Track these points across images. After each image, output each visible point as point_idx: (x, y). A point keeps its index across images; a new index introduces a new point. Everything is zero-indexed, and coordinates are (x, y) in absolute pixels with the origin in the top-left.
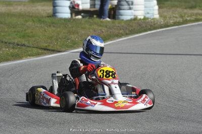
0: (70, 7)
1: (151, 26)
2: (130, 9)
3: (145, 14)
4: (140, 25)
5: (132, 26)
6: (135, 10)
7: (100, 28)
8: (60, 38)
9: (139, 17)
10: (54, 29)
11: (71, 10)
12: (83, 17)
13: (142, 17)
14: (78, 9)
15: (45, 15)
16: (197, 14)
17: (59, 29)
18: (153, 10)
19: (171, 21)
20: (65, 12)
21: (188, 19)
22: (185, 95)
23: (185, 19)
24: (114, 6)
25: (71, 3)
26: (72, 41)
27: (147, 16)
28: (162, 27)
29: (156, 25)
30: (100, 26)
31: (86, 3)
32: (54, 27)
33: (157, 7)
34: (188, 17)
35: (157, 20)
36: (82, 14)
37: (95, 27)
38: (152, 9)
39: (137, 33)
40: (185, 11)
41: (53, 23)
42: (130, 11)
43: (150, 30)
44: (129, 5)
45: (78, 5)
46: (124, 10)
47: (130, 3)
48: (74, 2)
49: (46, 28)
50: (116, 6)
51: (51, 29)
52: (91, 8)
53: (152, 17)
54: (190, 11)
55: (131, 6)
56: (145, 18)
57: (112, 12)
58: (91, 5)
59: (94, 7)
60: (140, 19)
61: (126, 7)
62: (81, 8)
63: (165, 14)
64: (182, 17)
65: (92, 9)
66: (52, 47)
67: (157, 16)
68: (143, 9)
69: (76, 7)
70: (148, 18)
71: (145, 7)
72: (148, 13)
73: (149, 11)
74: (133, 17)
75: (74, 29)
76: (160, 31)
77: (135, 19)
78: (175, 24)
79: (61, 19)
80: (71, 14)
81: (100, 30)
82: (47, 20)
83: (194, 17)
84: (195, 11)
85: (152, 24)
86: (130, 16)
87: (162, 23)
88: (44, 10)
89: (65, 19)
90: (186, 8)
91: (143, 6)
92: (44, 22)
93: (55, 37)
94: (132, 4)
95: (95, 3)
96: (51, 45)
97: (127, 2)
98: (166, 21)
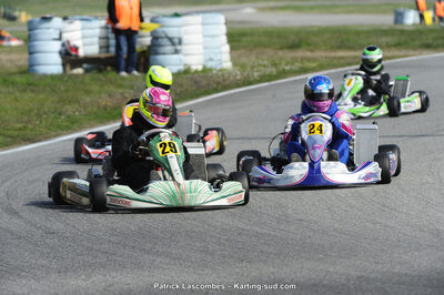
0: (60, 53)
1: (218, 83)
2: (176, 52)
3: (206, 61)
4: (196, 83)
5: (181, 85)
6: (186, 55)
7: (120, 91)
8: (45, 113)
9: (194, 68)
10: (32, 95)
11: (63, 58)
12: (87, 71)
13: (200, 68)
14: (77, 56)
15: (14, 70)
16: (303, 59)
17: (42, 96)
18: (221, 53)
19: (256, 74)
20: (51, 63)
21: (287, 68)
22: (290, 211)
23: (281, 68)
24: (145, 48)
25: (63, 45)
26: (69, 117)
27: (210, 65)
28: (238, 86)
29: (227, 83)
30: (121, 86)
31: (92, 44)
32: (32, 91)
33: (227, 48)
34: (287, 65)
35: (230, 73)
36: (85, 66)
37: (111, 88)
38: (217, 51)
39: (192, 98)
40: (281, 53)
41: (30, 84)
42: (175, 57)
43: (216, 90)
44: (173, 44)
45: (76, 49)
46: (164, 54)
47: (176, 41)
48: (68, 42)
49: (18, 94)
50: (149, 47)
51: (28, 96)
52: (100, 52)
53: (218, 68)
54: (289, 55)
55: (179, 47)
56: (205, 70)
57: (142, 60)
58: (101, 48)
59: (108, 51)
60: (196, 72)
61: (169, 48)
62: (81, 53)
63: (244, 60)
64: (275, 65)
65: (103, 55)
66: (32, 130)
67: (228, 65)
68: (202, 51)
69: (73, 53)
70: (211, 70)
71: (205, 48)
72: (211, 60)
73: (212, 56)
74: (181, 68)
75: (70, 93)
76: (235, 93)
77: (187, 71)
78: (263, 79)
79: (45, 76)
80: (64, 65)
81: (121, 94)
82: (18, 79)
83: (298, 64)
84: (300, 53)
85: (220, 80)
86: (177, 65)
87: (238, 77)
88: (12, 61)
89: (53, 77)
90: (282, 48)
91: (201, 47)
92: (13, 83)
93: (36, 111)
94: (180, 43)
95: (108, 42)
96: (30, 126)
97: (170, 39)
98: (245, 74)
